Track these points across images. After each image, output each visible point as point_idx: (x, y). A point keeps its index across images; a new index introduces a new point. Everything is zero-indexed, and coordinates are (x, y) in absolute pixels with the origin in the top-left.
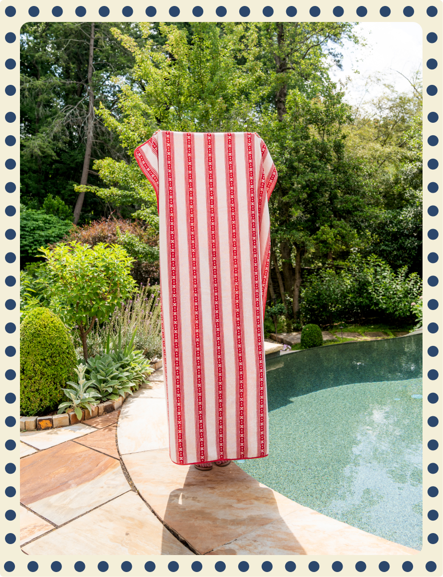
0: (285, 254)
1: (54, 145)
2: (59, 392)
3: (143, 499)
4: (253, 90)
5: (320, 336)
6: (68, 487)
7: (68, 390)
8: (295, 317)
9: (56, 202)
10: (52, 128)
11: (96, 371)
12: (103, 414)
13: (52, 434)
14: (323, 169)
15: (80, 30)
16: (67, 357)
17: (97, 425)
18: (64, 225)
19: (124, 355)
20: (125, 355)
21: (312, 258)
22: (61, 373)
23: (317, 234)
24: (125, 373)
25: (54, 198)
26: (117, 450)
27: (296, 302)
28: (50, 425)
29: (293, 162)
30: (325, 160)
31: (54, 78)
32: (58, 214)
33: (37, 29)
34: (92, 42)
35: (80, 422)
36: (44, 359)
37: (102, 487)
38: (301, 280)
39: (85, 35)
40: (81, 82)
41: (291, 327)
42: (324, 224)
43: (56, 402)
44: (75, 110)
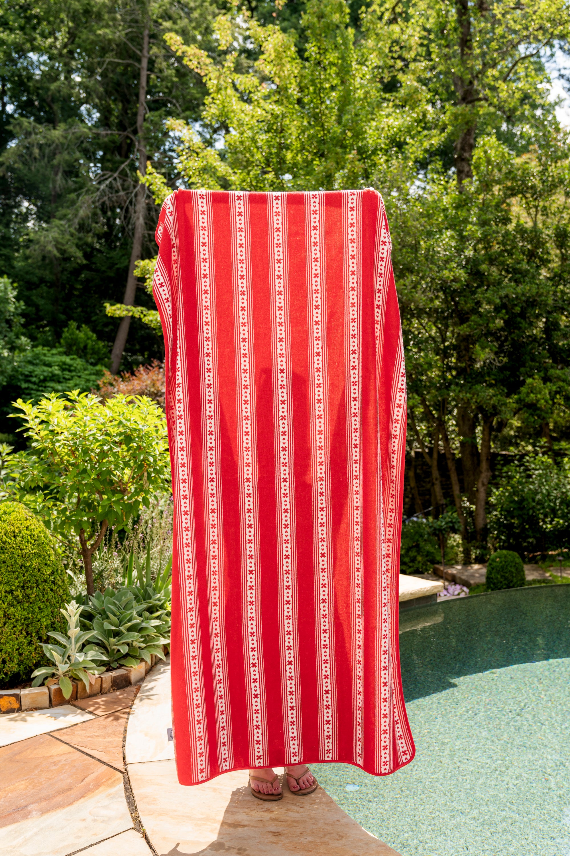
0: (466, 428)
1: (80, 239)
2: (35, 649)
3: (151, 847)
4: (413, 138)
5: (520, 572)
6: (26, 817)
7: (50, 646)
8: (478, 538)
9: (81, 335)
10: (77, 210)
11: (104, 616)
12: (109, 690)
13: (16, 721)
14: (534, 277)
15: (125, 43)
16: (52, 590)
17: (95, 710)
18: (94, 374)
19: (154, 590)
20: (156, 590)
21: (515, 436)
22: (39, 617)
23: (519, 393)
24: (153, 621)
25: (78, 328)
26: (122, 755)
27: (481, 512)
28: (16, 706)
29: (479, 264)
30: (537, 261)
31: (81, 125)
32: (85, 356)
33: (55, 42)
34: (145, 63)
35: (68, 702)
36: (11, 592)
37: (84, 820)
38: (490, 474)
39: (134, 52)
40: (126, 133)
41: (470, 555)
42: (533, 375)
43: (30, 667)
44: (115, 179)
